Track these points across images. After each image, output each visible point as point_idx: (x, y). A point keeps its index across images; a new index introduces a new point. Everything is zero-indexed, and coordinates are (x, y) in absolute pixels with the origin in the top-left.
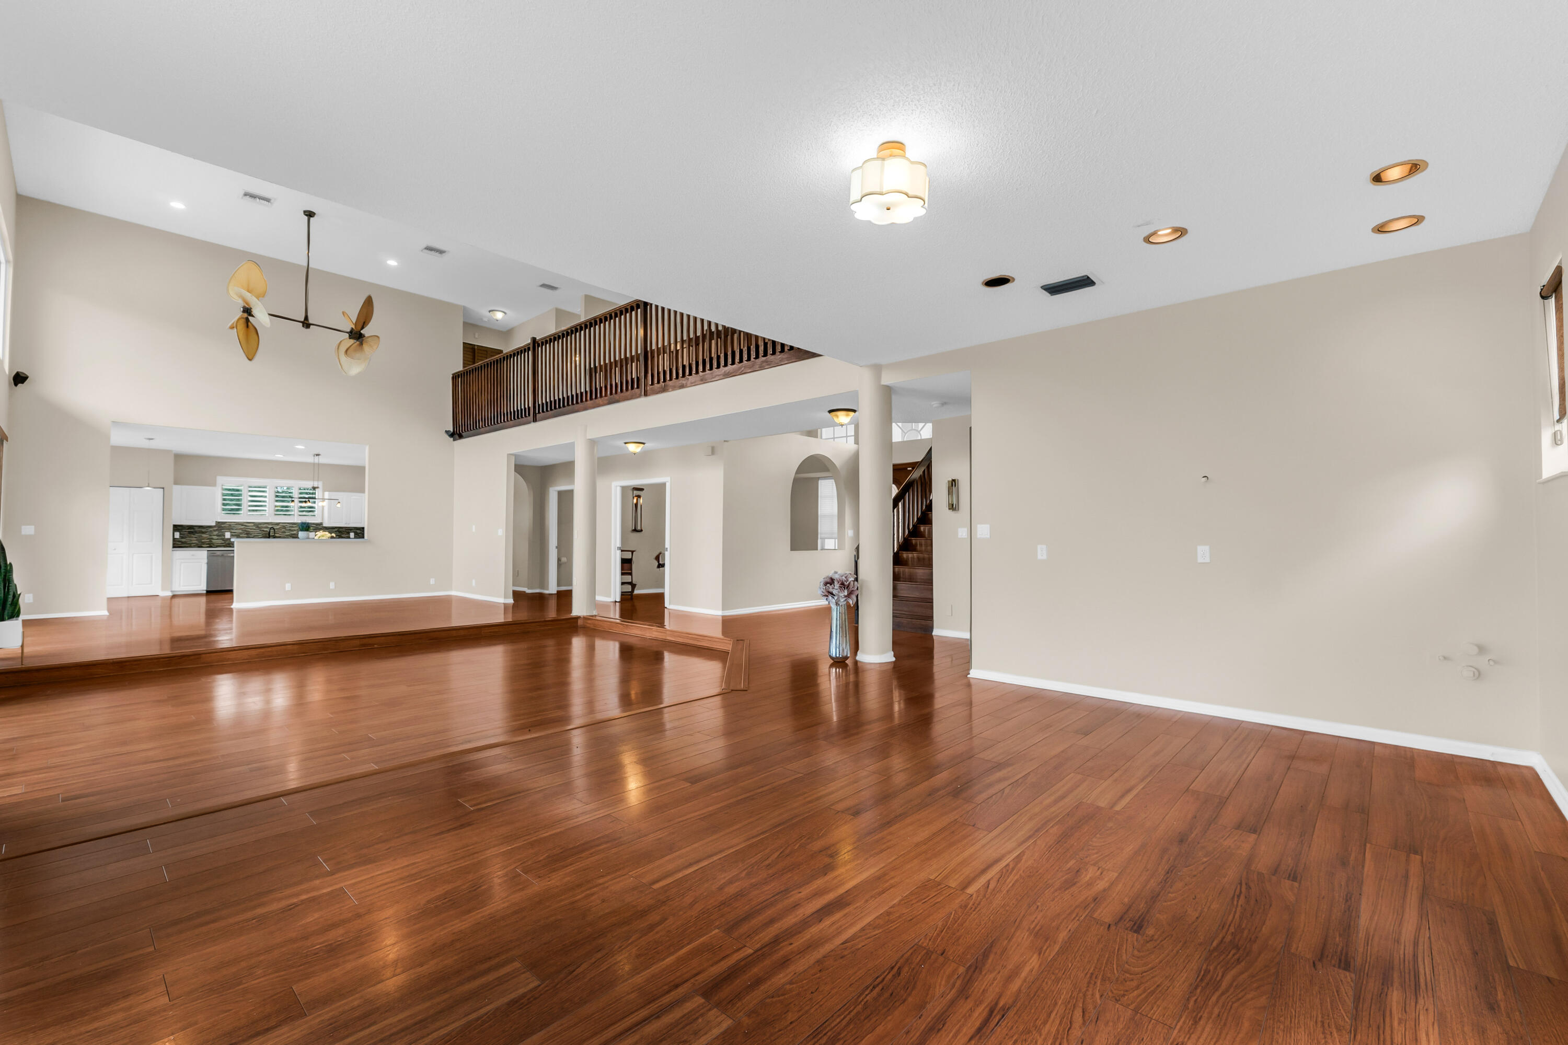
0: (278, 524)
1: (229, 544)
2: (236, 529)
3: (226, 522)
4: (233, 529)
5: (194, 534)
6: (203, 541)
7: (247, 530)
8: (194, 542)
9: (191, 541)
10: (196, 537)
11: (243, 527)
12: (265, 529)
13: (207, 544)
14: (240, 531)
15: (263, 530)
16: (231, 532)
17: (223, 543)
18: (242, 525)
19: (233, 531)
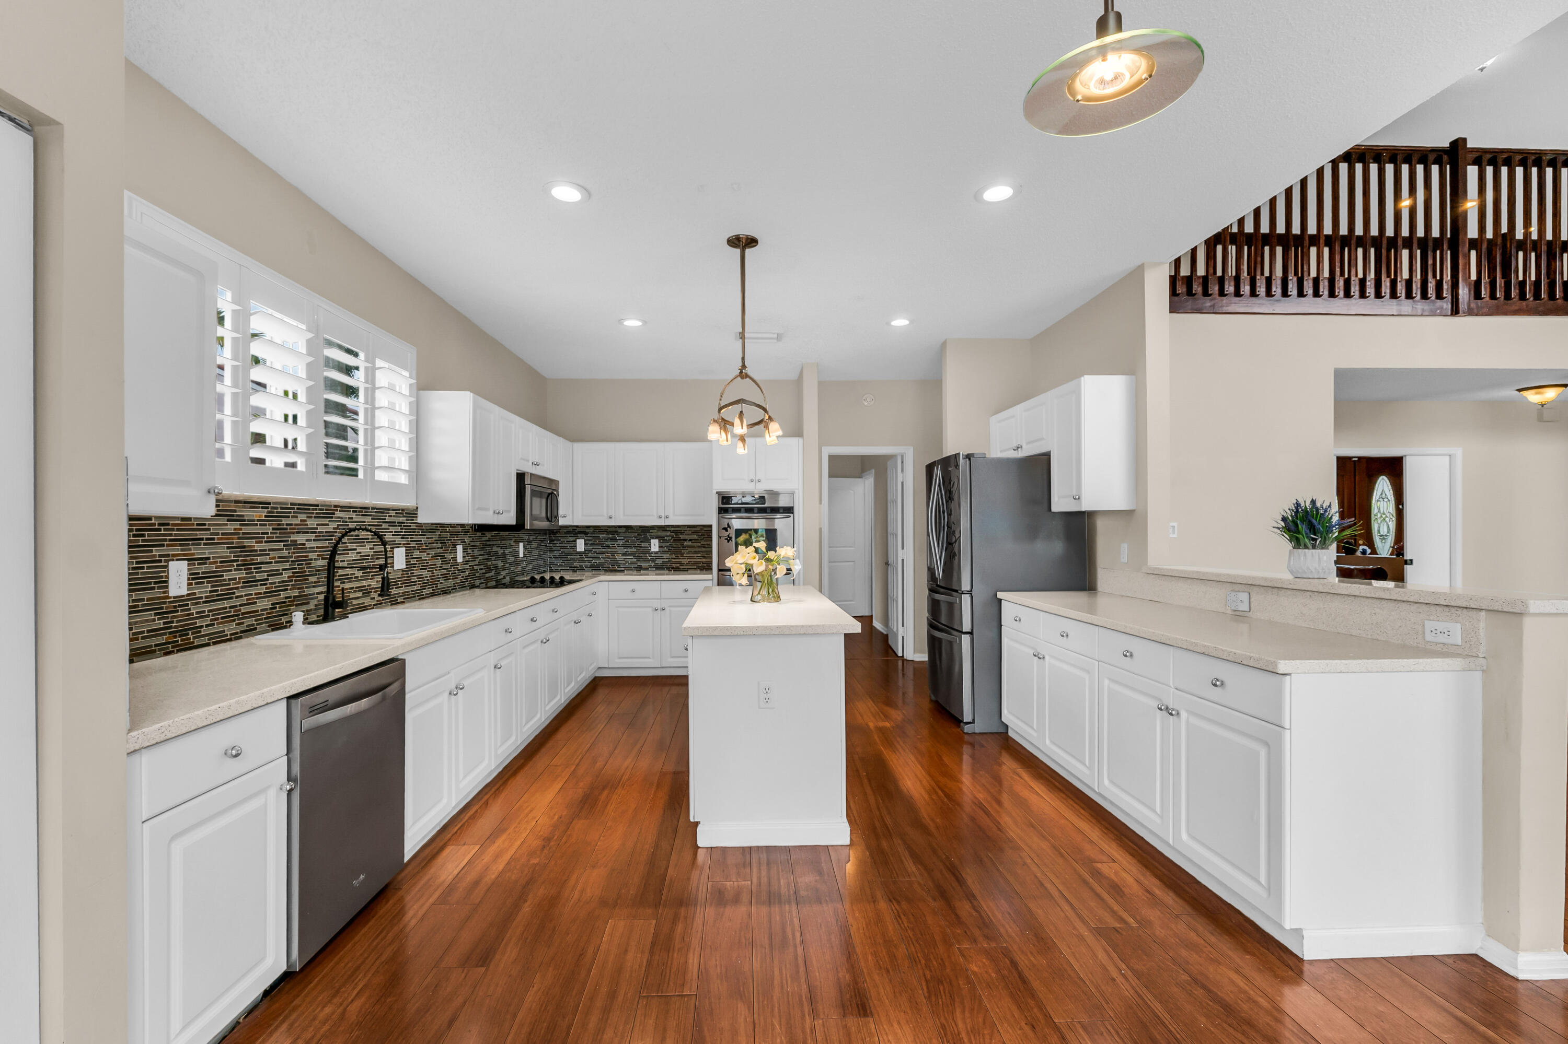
0: (328, 511)
1: (183, 633)
2: (210, 542)
4: (197, 541)
7: (247, 543)
11: (231, 527)
12: (301, 539)
14: (223, 551)
15: (294, 544)
16: (191, 560)
17: (154, 632)
18: (231, 517)
19: (197, 551)
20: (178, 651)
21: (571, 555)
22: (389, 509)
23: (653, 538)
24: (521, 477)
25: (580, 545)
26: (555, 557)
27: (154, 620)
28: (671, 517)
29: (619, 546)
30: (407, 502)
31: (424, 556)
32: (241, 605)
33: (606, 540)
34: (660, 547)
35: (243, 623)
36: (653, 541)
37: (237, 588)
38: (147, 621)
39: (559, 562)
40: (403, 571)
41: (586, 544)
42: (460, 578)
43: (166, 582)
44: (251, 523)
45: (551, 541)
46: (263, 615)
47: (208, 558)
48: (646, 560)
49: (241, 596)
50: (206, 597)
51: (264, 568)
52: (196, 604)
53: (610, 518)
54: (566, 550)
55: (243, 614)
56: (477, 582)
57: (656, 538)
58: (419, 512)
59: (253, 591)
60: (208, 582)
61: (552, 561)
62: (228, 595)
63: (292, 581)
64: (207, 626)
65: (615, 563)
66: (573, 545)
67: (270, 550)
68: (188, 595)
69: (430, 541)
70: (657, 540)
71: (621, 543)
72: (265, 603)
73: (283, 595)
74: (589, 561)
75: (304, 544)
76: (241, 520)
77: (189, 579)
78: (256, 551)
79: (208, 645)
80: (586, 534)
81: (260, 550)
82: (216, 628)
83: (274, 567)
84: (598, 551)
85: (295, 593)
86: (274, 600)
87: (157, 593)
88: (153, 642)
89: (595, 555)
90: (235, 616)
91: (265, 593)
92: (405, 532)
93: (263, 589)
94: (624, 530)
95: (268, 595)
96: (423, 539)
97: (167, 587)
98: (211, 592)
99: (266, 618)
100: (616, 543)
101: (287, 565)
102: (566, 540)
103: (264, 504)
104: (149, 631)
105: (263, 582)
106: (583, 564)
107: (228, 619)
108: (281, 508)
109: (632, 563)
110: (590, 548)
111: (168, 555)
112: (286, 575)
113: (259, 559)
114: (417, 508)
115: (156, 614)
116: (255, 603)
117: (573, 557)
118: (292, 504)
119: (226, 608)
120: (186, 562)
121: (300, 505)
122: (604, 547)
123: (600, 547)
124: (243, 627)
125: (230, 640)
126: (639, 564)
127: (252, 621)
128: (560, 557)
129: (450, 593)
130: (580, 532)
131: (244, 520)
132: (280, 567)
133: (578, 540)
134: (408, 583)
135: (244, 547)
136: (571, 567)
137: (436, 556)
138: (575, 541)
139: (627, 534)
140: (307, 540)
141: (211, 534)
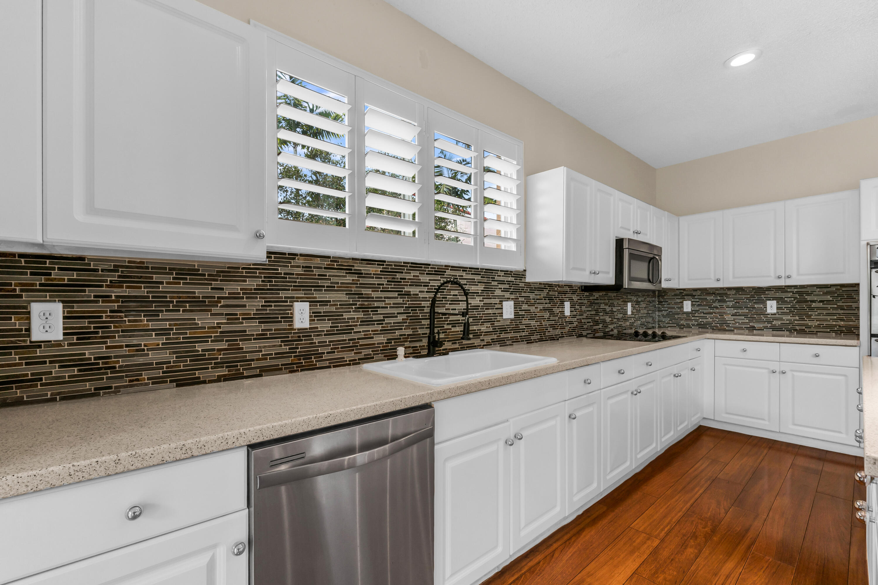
0: (438, 270)
1: (307, 357)
2: (330, 289)
3: (293, 256)
4: (318, 288)
5: (153, 315)
6: (199, 347)
7: (364, 291)
8: (153, 357)
9: (139, 350)
10: (161, 332)
11: (349, 279)
12: (414, 290)
13: (217, 365)
14: (342, 297)
15: (408, 294)
16: (313, 302)
17: (280, 355)
18: (349, 271)
19: (318, 296)
20: (302, 370)
21: (678, 314)
22: (498, 271)
23: (770, 300)
24: (619, 243)
25: (687, 306)
26: (663, 316)
27: (281, 346)
28: (794, 275)
29: (728, 307)
30: (516, 266)
31: (532, 309)
32: (358, 339)
33: (714, 302)
34: (778, 309)
35: (361, 353)
36: (769, 303)
37: (356, 325)
38: (274, 346)
39: (667, 320)
40: (512, 320)
41: (692, 305)
42: (567, 329)
43: (292, 317)
44: (368, 276)
45: (660, 302)
46: (380, 347)
47: (330, 301)
48: (760, 321)
49: (360, 332)
50: (327, 331)
51: (380, 311)
52: (318, 335)
53: (718, 280)
54: (673, 311)
55: (361, 345)
56: (584, 333)
57: (773, 300)
58: (527, 274)
59: (371, 328)
60: (329, 320)
61: (660, 319)
62: (348, 330)
63: (406, 323)
64: (328, 353)
65: (724, 322)
66: (680, 306)
67: (385, 298)
68: (310, 328)
69: (538, 297)
70: (774, 302)
71: (731, 304)
72: (382, 339)
73: (398, 333)
74: (696, 320)
75: (418, 295)
76: (359, 274)
77: (311, 316)
78: (373, 298)
79: (329, 367)
80: (693, 296)
81: (376, 298)
82: (336, 355)
83: (389, 311)
84: (705, 311)
85: (409, 332)
86: (390, 336)
87: (284, 325)
88: (280, 362)
89: (702, 315)
90: (354, 346)
91: (381, 330)
92: (513, 289)
93: (379, 328)
94: (734, 292)
95: (384, 331)
96: (532, 296)
97: (292, 321)
98: (331, 327)
99: (381, 350)
100: (724, 305)
101: (402, 310)
102: (673, 302)
103: (381, 262)
104: (276, 354)
105: (380, 322)
106: (690, 323)
107: (345, 349)
108: (395, 265)
109: (743, 323)
110: (697, 308)
111: (293, 297)
112: (400, 318)
113: (376, 304)
114: (525, 271)
115: (282, 342)
116: (373, 338)
117: (680, 316)
118: (404, 263)
119: (345, 340)
120: (308, 303)
121: (412, 263)
122: (712, 308)
123: (707, 307)
124: (362, 356)
125: (349, 365)
126: (751, 324)
127: (370, 351)
128: (668, 315)
129: (558, 339)
130: (687, 295)
131: (362, 274)
132: (396, 311)
133: (685, 302)
134: (516, 330)
135: (362, 294)
136: (678, 325)
137: (545, 309)
138: (682, 302)
139: (738, 296)
140: (420, 292)
141: (331, 283)
